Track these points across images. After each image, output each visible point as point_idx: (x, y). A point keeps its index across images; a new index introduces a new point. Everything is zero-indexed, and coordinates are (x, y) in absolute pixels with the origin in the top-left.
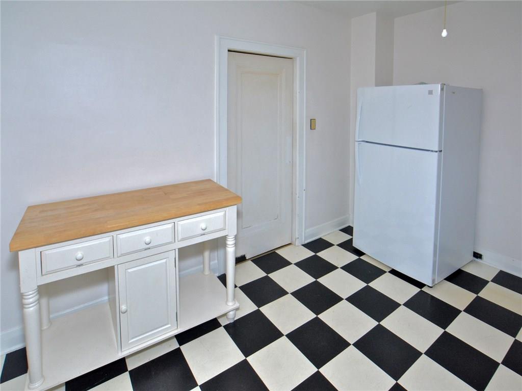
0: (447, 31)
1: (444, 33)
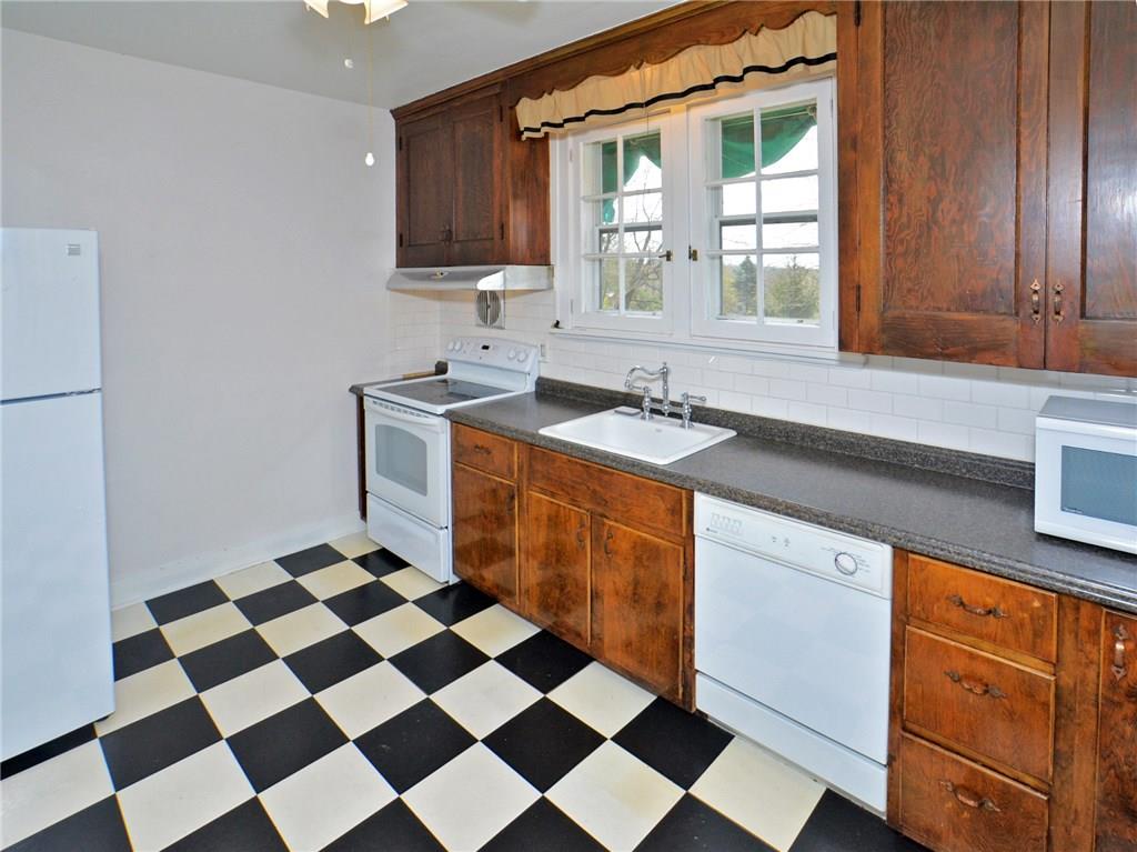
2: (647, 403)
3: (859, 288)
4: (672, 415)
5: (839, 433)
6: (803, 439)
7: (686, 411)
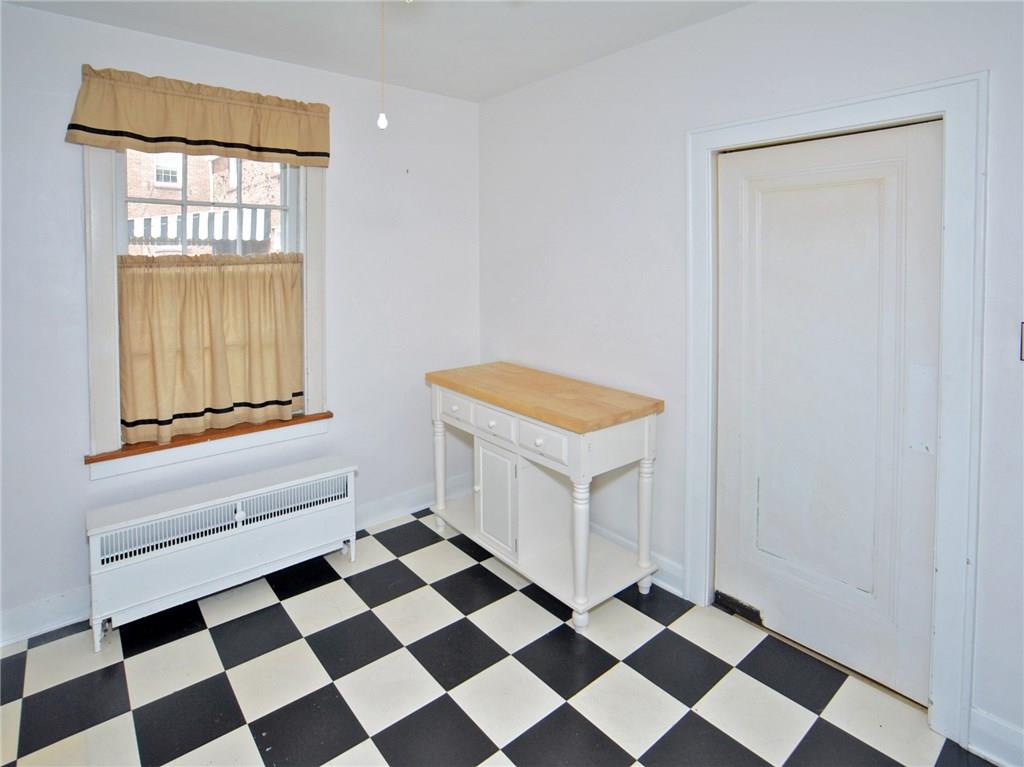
0: (387, 117)
1: (382, 122)
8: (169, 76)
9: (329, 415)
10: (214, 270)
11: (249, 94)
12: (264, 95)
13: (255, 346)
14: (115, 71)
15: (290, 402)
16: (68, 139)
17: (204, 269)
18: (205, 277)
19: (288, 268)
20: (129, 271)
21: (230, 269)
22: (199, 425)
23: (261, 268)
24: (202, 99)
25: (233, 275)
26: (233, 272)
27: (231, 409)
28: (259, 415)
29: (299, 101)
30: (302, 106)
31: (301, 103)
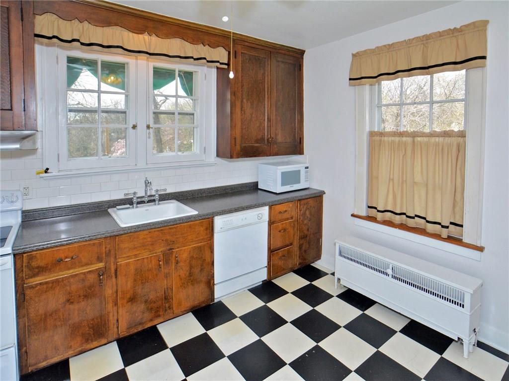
2: (135, 200)
3: (235, 138)
4: (149, 201)
5: (208, 189)
6: (198, 194)
7: (157, 197)
8: (380, 45)
9: (481, 249)
10: (409, 140)
11: (419, 37)
12: (428, 34)
13: (430, 186)
14: (361, 52)
15: (447, 227)
16: (350, 85)
17: (404, 139)
18: (405, 143)
19: (455, 141)
20: (374, 138)
21: (419, 139)
22: (397, 219)
23: (437, 139)
24: (395, 50)
25: (420, 143)
26: (405, 142)
27: (413, 218)
28: (430, 228)
29: (452, 28)
30: (455, 30)
31: (455, 28)
